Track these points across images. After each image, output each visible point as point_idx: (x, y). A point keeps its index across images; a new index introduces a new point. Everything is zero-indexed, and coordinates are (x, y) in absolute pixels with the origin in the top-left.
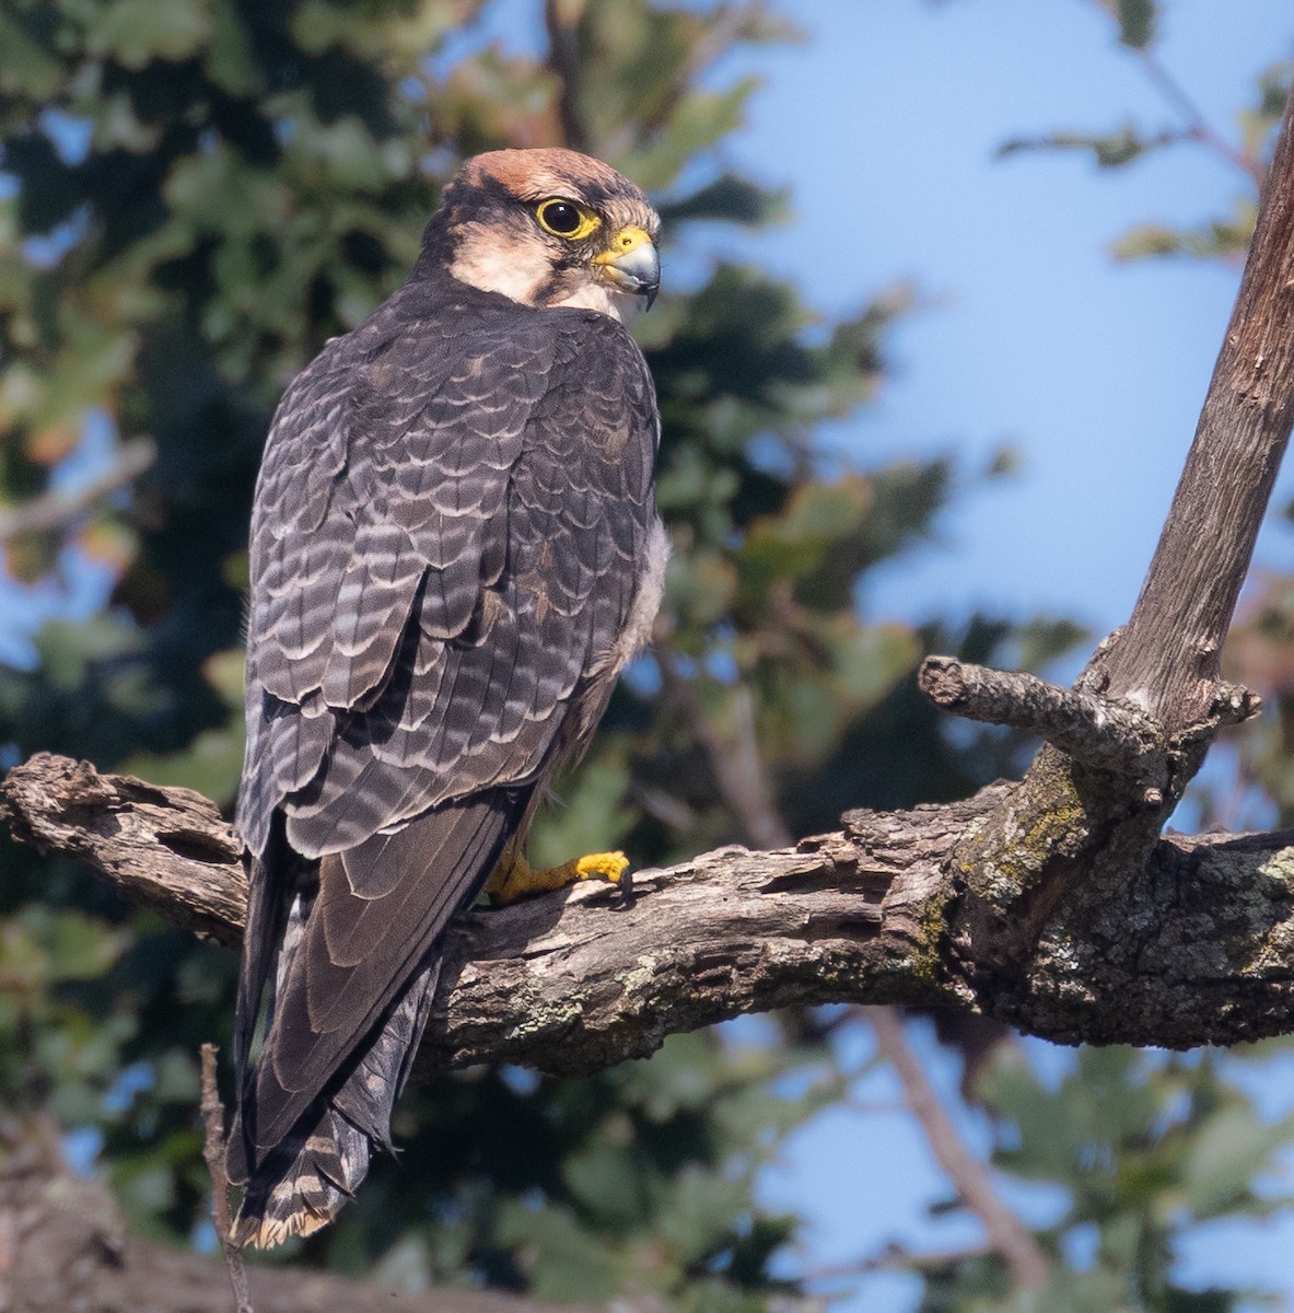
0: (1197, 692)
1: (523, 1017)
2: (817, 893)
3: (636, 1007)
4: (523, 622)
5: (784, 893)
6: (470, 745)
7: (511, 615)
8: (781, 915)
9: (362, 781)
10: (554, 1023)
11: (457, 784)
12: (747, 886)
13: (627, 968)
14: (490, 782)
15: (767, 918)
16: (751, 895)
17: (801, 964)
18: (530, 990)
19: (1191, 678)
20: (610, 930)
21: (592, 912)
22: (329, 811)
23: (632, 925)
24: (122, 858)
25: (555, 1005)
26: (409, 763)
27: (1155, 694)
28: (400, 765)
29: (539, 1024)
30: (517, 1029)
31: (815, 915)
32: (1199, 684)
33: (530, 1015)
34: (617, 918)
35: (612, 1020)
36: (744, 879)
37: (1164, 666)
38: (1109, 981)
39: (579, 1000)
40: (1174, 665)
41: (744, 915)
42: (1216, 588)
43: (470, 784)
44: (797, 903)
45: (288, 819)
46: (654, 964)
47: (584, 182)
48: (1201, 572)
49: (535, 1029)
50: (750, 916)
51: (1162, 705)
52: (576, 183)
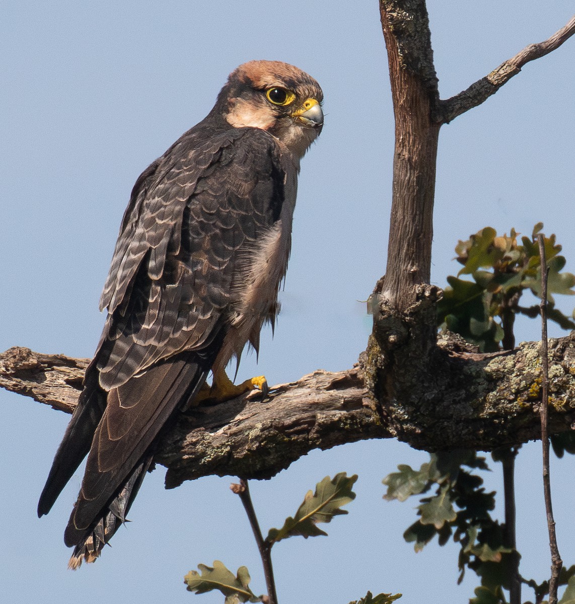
0: (413, 290)
1: (204, 454)
2: (348, 389)
3: (254, 446)
4: (196, 274)
5: (335, 390)
6: (173, 334)
7: (190, 272)
8: (333, 400)
9: (129, 354)
10: (218, 456)
11: (166, 351)
12: (321, 388)
13: (249, 429)
14: (180, 350)
15: (326, 402)
16: (321, 392)
17: (331, 422)
18: (205, 442)
19: (409, 283)
20: (258, 412)
21: (253, 404)
22: (115, 368)
23: (267, 409)
24: (47, 392)
25: (218, 448)
26: (147, 344)
27: (393, 292)
28: (143, 345)
29: (212, 457)
30: (203, 460)
31: (346, 399)
32: (414, 286)
33: (207, 453)
34: (263, 406)
35: (244, 453)
36: (320, 385)
37: (396, 280)
38: (425, 423)
39: (229, 445)
40: (400, 279)
41: (316, 401)
42: (409, 242)
43: (172, 351)
44: (338, 394)
45: (100, 373)
46: (261, 426)
47: (287, 79)
48: (401, 235)
49: (210, 459)
50: (318, 402)
51: (398, 296)
52: (283, 80)
